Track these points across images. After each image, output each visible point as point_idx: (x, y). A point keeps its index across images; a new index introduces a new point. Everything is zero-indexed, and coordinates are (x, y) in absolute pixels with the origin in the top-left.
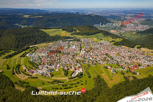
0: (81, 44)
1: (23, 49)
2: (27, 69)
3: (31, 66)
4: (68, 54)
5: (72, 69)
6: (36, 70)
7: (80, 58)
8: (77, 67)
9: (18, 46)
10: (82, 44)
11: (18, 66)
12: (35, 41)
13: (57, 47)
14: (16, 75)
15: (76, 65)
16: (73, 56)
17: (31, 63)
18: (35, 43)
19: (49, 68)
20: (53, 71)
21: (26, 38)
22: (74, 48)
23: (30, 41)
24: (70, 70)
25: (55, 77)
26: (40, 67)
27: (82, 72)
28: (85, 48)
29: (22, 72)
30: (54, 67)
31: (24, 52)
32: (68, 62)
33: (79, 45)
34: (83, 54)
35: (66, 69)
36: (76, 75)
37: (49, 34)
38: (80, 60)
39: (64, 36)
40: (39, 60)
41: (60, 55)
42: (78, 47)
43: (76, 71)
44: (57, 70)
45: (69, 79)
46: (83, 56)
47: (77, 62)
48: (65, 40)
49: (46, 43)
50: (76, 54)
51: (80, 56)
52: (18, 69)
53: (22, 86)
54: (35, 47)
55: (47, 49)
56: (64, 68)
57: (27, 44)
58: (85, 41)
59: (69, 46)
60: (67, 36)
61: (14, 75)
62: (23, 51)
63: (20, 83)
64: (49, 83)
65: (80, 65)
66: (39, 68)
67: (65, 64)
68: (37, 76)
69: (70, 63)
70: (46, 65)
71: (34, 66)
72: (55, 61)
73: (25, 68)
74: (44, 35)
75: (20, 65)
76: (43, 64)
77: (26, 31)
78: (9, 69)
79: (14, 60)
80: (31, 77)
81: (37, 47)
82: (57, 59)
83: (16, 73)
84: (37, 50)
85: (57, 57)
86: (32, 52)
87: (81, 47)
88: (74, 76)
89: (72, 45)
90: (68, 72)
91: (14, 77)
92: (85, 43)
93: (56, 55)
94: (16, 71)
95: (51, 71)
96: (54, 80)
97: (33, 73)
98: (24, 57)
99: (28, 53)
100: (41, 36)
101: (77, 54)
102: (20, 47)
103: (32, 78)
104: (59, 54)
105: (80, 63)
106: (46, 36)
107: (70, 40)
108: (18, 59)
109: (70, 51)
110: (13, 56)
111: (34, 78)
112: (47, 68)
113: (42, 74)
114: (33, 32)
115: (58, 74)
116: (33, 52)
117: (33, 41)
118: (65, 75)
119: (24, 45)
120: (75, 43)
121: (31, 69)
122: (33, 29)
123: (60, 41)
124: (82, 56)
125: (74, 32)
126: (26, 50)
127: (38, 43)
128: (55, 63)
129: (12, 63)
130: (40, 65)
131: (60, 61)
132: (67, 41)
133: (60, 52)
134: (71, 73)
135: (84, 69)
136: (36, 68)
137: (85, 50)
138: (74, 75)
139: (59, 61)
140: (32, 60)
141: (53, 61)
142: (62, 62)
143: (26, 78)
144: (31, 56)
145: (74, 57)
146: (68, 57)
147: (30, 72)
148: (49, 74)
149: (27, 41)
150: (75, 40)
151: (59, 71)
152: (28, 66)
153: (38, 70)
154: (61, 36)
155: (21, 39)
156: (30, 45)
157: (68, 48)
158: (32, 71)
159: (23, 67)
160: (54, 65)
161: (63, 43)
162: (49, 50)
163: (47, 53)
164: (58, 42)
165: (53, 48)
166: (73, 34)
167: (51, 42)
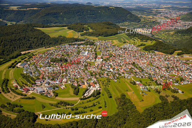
0: (96, 49)
1: (12, 56)
2: (18, 86)
3: (25, 81)
4: (79, 63)
5: (85, 86)
6: (32, 87)
7: (95, 70)
8: (92, 82)
9: (3, 52)
11: (5, 81)
12: (29, 45)
13: (61, 54)
14: (2, 95)
15: (91, 79)
16: (86, 66)
17: (24, 76)
18: (29, 47)
19: (51, 83)
20: (57, 88)
21: (15, 40)
22: (87, 55)
23: (22, 44)
24: (81, 86)
25: (60, 97)
26: (38, 83)
27: (100, 90)
28: (103, 55)
29: (12, 90)
30: (58, 82)
31: (13, 61)
32: (79, 75)
33: (93, 50)
34: (99, 63)
35: (76, 86)
36: (90, 94)
37: (49, 35)
38: (95, 72)
39: (71, 37)
40: (36, 73)
42: (92, 54)
43: (90, 89)
44: (63, 87)
45: (81, 100)
46: (99, 67)
47: (92, 76)
48: (73, 43)
49: (46, 48)
50: (89, 64)
51: (95, 66)
52: (5, 85)
53: (13, 110)
54: (29, 54)
55: (46, 56)
56: (72, 85)
57: (16, 48)
58: (102, 45)
59: (79, 53)
60: (76, 37)
62: (12, 59)
63: (9, 107)
64: (53, 105)
65: (96, 80)
66: (36, 84)
67: (75, 78)
68: (34, 96)
69: (81, 77)
70: (47, 80)
71: (29, 81)
72: (60, 74)
73: (16, 84)
74: (42, 36)
75: (8, 80)
76: (43, 78)
77: (14, 29)
80: (25, 97)
81: (32, 54)
82: (63, 70)
84: (32, 57)
86: (25, 61)
87: (96, 54)
88: (88, 96)
89: (83, 51)
90: (79, 90)
92: (102, 48)
93: (61, 65)
94: (3, 89)
95: (55, 89)
96: (59, 102)
97: (28, 91)
98: (14, 67)
99: (20, 62)
100: (37, 38)
102: (7, 53)
103: (27, 99)
104: (65, 64)
105: (96, 77)
106: (44, 37)
107: (80, 43)
108: (5, 71)
111: (30, 98)
112: (49, 83)
113: (42, 92)
114: (25, 31)
115: (65, 92)
116: (27, 60)
117: (25, 44)
118: (74, 93)
119: (13, 51)
120: (88, 48)
121: (25, 86)
122: (25, 27)
123: (65, 45)
125: (85, 32)
126: (16, 58)
127: (33, 48)
130: (37, 80)
131: (66, 74)
132: (76, 44)
133: (66, 61)
134: (84, 91)
135: (101, 86)
136: (33, 84)
137: (103, 58)
138: (87, 94)
140: (25, 72)
141: (56, 74)
142: (69, 75)
143: (17, 98)
144: (24, 67)
145: (87, 68)
146: (78, 68)
147: (24, 90)
148: (52, 93)
149: (17, 45)
150: (87, 43)
151: (65, 88)
152: (21, 81)
153: (35, 88)
154: (67, 38)
155: (8, 41)
156: (22, 51)
157: (77, 55)
158: (26, 89)
159: (13, 83)
160: (58, 79)
161: (70, 47)
162: (50, 58)
163: (48, 63)
164: (63, 46)
165: (56, 55)
166: (84, 35)
167: (53, 47)
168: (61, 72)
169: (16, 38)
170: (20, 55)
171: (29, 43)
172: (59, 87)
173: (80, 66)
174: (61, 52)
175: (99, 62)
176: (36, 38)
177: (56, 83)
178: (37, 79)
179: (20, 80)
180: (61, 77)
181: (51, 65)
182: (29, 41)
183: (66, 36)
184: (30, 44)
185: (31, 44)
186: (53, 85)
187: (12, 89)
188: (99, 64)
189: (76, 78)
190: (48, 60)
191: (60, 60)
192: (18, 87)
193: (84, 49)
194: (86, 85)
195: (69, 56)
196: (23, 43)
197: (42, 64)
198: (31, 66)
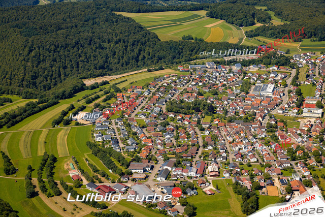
0: (296, 78)
1: (61, 90)
2: (83, 178)
3: (100, 165)
4: (249, 119)
5: (276, 190)
6: (120, 182)
7: (303, 142)
8: (298, 179)
9: (34, 77)
10: (302, 80)
11: (46, 161)
12: (101, 62)
13: (195, 88)
14: (41, 201)
15: (291, 170)
16: (271, 129)
17: (98, 151)
18: (102, 67)
19: (175, 176)
20: (193, 189)
21: (67, 45)
22: (270, 95)
23: (82, 59)
24: (264, 190)
26: (138, 172)
28: (321, 96)
30: (193, 174)
31: (64, 105)
32: (254, 156)
33: (289, 81)
34: (313, 120)
35: (249, 188)
37: (157, 32)
38: (303, 150)
39: (220, 40)
40: (129, 142)
41: (212, 121)
42: (286, 93)
44: (209, 188)
46: (313, 134)
47: (294, 160)
49: (149, 71)
50: (282, 121)
51: (301, 130)
52: (49, 173)
54: (107, 87)
55: (154, 94)
56: (237, 183)
58: (314, 64)
59: (246, 87)
60: (233, 41)
61: (34, 199)
62: (62, 98)
65: (307, 173)
66: (131, 174)
67: (242, 164)
68: (129, 211)
69: (260, 161)
70: (161, 166)
71: (110, 165)
72: (196, 148)
73: (76, 172)
74: (138, 36)
75: (55, 160)
76: (150, 158)
77: (61, 16)
78: (13, 173)
79: (27, 136)
80: (104, 211)
81: (114, 86)
82: (203, 138)
83: (40, 192)
84: (116, 97)
85: (202, 130)
86: (97, 106)
87: (299, 93)
89: (258, 83)
90: (260, 201)
91: (34, 207)
92: (317, 74)
93: (199, 122)
94: (41, 184)
95: (185, 193)
98: (68, 123)
99: (83, 109)
100: (124, 42)
101: (285, 123)
102: (45, 83)
103: (109, 216)
104: (208, 118)
105: (306, 165)
106: (143, 40)
108: (45, 132)
109: (253, 106)
110: (22, 120)
111: (117, 216)
112: (168, 175)
114: (91, 22)
115: (217, 204)
116: (102, 104)
117: (92, 58)
118: (246, 211)
119: (60, 76)
120: (272, 75)
121: (103, 179)
122: (89, 10)
123: (204, 64)
124: (309, 130)
125: (259, 25)
126: (71, 96)
128: (197, 158)
129: (22, 148)
130: (134, 163)
131: (215, 149)
132: (235, 62)
133: (212, 110)
136: (122, 174)
137: (322, 107)
139: (211, 148)
140: (99, 139)
141: (186, 148)
142: (224, 155)
143: (83, 214)
144: (94, 123)
145: (277, 134)
146: (248, 134)
147: (99, 189)
148: (179, 204)
149: (71, 61)
150: (268, 60)
151: (217, 192)
152: (89, 164)
153: (129, 185)
154: (207, 43)
155: (48, 49)
156: (85, 78)
157: (243, 94)
158: (105, 186)
159: (69, 169)
160: (194, 163)
161: (219, 70)
162: (166, 101)
163: (160, 114)
164: (197, 67)
165: (182, 93)
166: (256, 36)
167: (170, 68)
168: (201, 144)
169: (68, 41)
170: (83, 88)
171: (103, 55)
172: (196, 189)
173: (254, 128)
174: (193, 83)
175: (311, 117)
176: (120, 40)
177: (189, 174)
178: (134, 160)
179: (87, 160)
180: (200, 157)
181: (168, 120)
182: (102, 48)
183: (204, 38)
184: (104, 59)
185: (107, 57)
186: (178, 182)
187: (67, 185)
188: (312, 125)
189: (245, 163)
190: (160, 105)
191: (193, 109)
192: (82, 180)
193: (260, 76)
194: (279, 187)
195: (220, 96)
196: (86, 54)
197: (143, 117)
198: (113, 121)
